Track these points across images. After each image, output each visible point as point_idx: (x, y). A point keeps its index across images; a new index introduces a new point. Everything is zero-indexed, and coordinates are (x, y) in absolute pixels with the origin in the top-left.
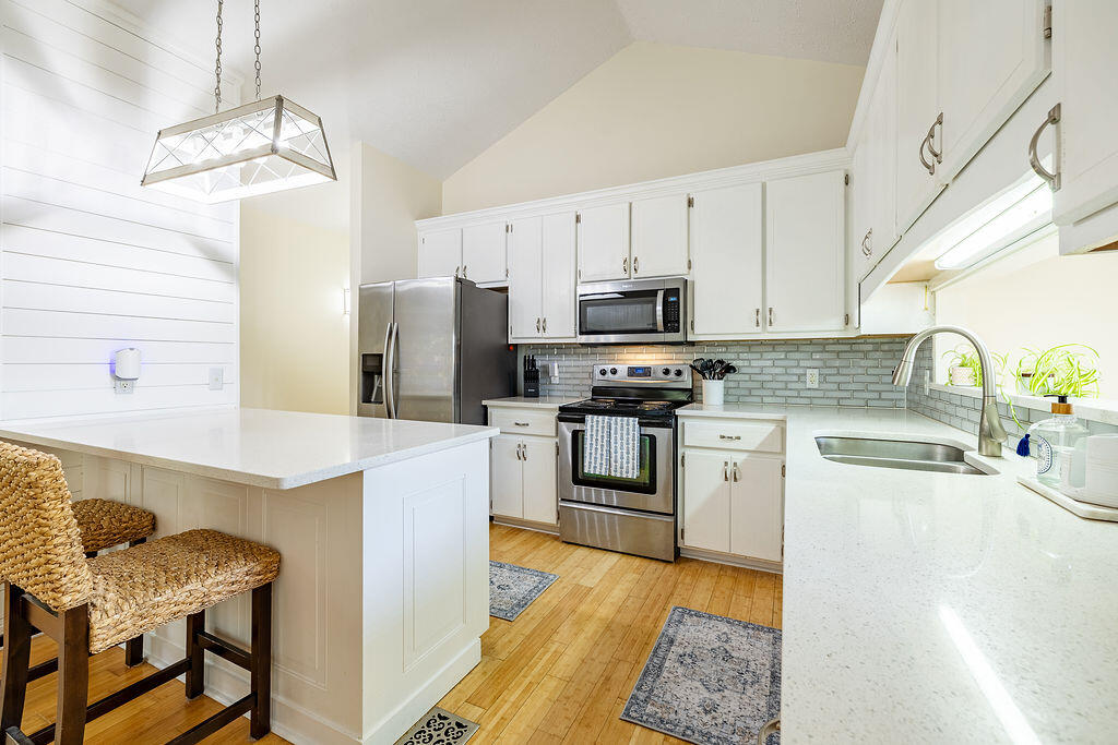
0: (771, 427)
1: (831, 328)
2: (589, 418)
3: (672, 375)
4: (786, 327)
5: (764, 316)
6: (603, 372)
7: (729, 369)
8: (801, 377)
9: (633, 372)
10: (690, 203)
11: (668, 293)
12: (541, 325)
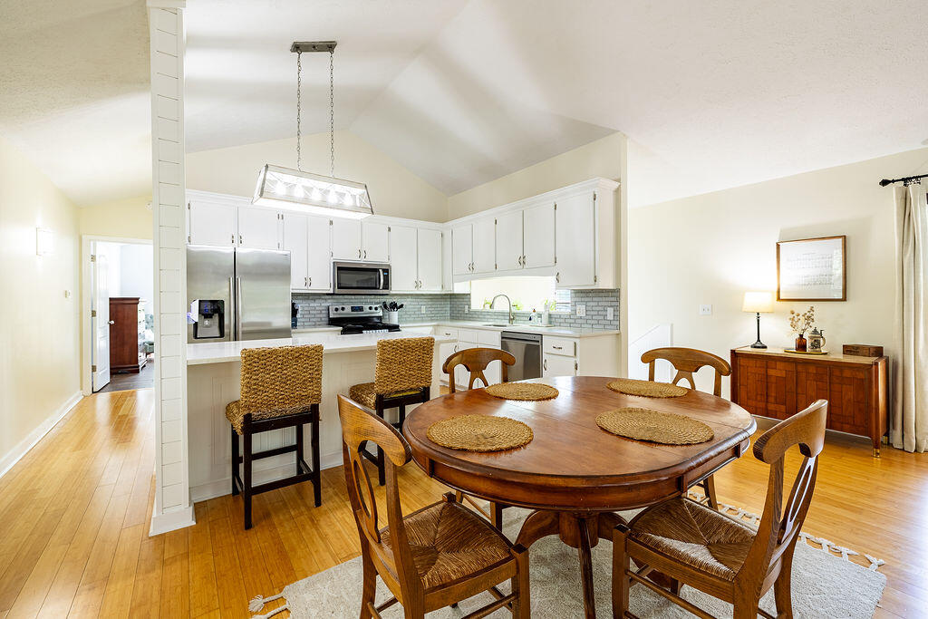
0: (431, 328)
1: (437, 290)
2: (364, 332)
3: (373, 310)
4: (425, 290)
5: (417, 285)
6: (337, 310)
7: (402, 306)
8: (420, 309)
9: (353, 309)
10: (389, 229)
11: (384, 271)
12: (308, 282)
